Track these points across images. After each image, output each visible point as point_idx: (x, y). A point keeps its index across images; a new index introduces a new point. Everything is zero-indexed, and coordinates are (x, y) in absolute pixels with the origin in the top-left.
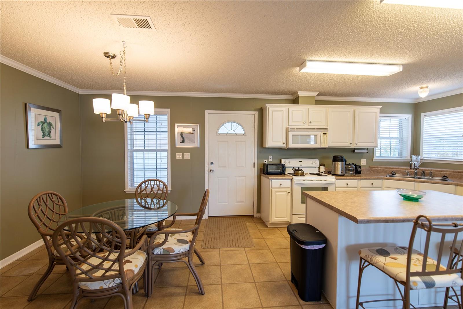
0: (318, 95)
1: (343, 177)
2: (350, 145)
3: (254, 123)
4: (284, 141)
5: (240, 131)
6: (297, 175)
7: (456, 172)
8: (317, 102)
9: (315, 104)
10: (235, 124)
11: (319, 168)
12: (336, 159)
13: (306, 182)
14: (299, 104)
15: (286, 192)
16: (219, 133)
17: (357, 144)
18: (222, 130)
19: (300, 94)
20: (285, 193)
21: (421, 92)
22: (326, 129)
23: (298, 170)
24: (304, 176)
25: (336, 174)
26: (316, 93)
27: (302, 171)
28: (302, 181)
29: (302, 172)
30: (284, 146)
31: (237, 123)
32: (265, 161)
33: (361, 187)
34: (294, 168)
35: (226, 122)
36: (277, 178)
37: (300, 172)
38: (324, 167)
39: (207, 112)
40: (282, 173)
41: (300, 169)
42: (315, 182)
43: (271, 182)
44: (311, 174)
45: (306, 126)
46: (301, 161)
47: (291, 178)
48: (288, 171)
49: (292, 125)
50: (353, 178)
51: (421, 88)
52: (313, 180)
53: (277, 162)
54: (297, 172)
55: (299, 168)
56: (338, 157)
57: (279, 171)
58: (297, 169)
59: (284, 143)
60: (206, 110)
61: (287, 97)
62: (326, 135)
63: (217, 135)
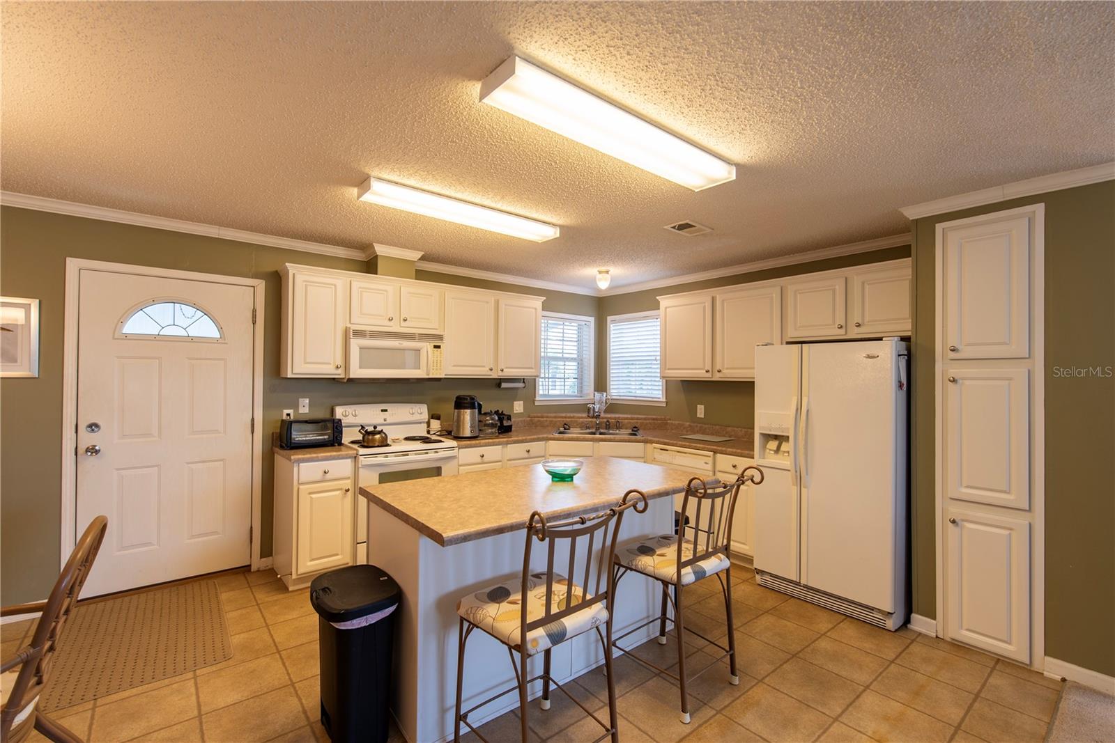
0: (423, 258)
1: (473, 442)
2: (490, 373)
3: (254, 311)
4: (340, 361)
5: (206, 328)
6: (371, 445)
7: (649, 419)
8: (421, 275)
9: (416, 279)
10: (189, 311)
11: (428, 424)
12: (461, 404)
13: (392, 459)
14: (377, 274)
15: (341, 489)
16: (124, 331)
17: (502, 370)
18: (138, 324)
19: (380, 249)
20: (338, 493)
21: (600, 280)
22: (440, 338)
23: (373, 433)
24: (387, 445)
25: (461, 435)
26: (417, 255)
27: (383, 435)
28: (380, 459)
29: (382, 437)
30: (340, 374)
31: (194, 306)
32: (287, 413)
33: (508, 460)
34: (363, 427)
35: (154, 302)
36: (314, 455)
37: (378, 436)
38: (439, 421)
39: (72, 263)
40: (334, 441)
41: (379, 429)
42: (412, 457)
43: (296, 469)
44: (407, 439)
45: (395, 327)
46: (386, 411)
47: (353, 454)
48: (349, 436)
49: (360, 322)
50: (494, 442)
51: (600, 272)
52: (407, 455)
53: (321, 414)
54: (370, 437)
55: (375, 427)
56: (465, 399)
57: (326, 437)
58: (370, 429)
59: (337, 367)
60: (69, 257)
61: (350, 253)
62: (439, 350)
63: (114, 338)
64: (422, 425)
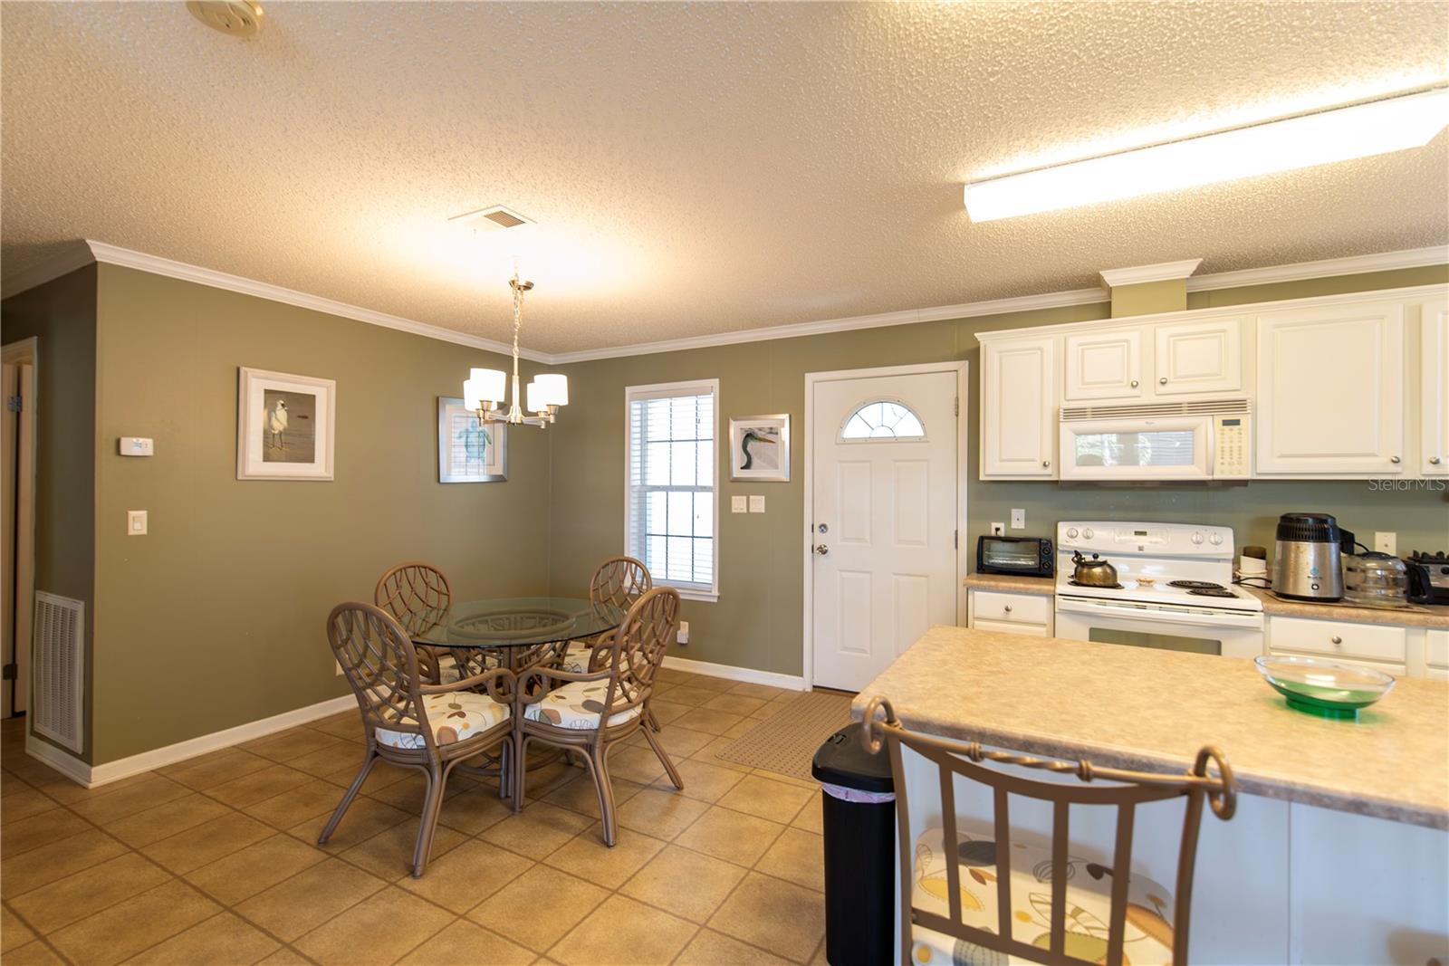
0: (1201, 271)
1: (1322, 609)
2: (1393, 468)
3: (957, 399)
4: (1048, 458)
5: (909, 426)
6: (1085, 582)
8: (1196, 300)
9: (1188, 309)
10: (900, 410)
12: (1290, 529)
13: (1111, 609)
14: (1110, 317)
16: (845, 436)
17: (1436, 462)
18: (855, 429)
19: (1112, 277)
22: (1240, 405)
23: (1091, 565)
24: (1116, 586)
25: (1291, 592)
26: (1190, 266)
27: (1108, 570)
28: (1091, 606)
29: (1105, 572)
30: (1049, 474)
31: (898, 402)
32: (998, 527)
34: (1077, 554)
35: (865, 404)
37: (1097, 570)
38: (1263, 562)
39: (810, 378)
41: (1101, 559)
42: (1152, 612)
43: (970, 598)
44: (1175, 584)
45: (1147, 397)
46: (1144, 533)
47: (1049, 591)
48: (1065, 567)
49: (1081, 395)
52: (1144, 608)
53: (1039, 532)
54: (1085, 570)
55: (1096, 556)
56: (1298, 520)
57: (1030, 563)
58: (1089, 558)
59: (1045, 465)
60: (808, 372)
61: (1078, 297)
62: (1235, 428)
63: (837, 444)
64: (1221, 564)
